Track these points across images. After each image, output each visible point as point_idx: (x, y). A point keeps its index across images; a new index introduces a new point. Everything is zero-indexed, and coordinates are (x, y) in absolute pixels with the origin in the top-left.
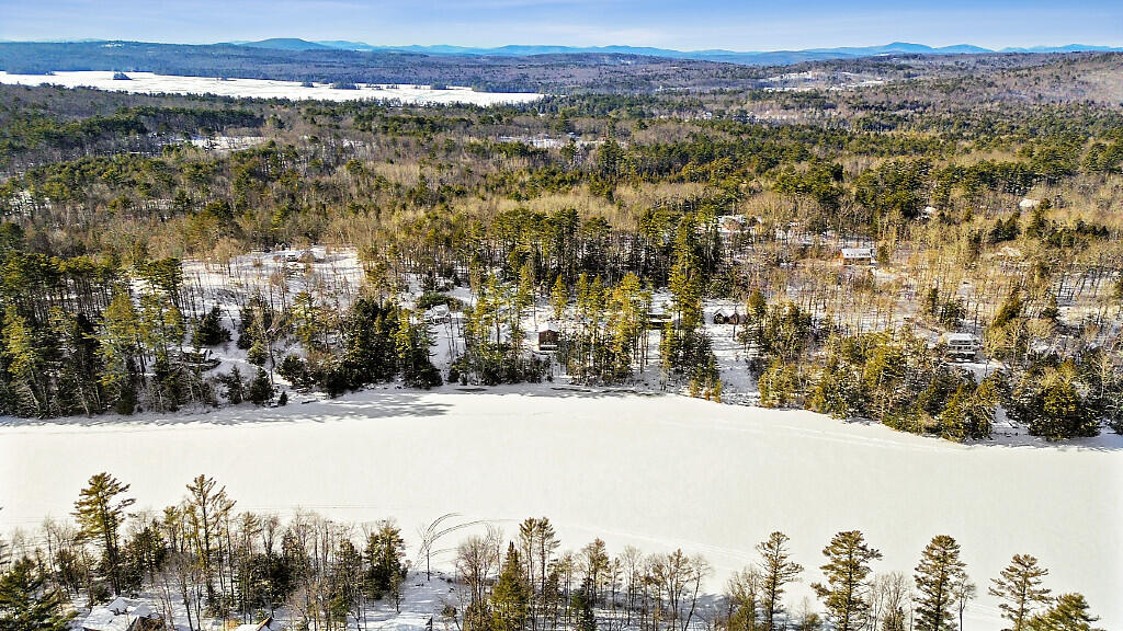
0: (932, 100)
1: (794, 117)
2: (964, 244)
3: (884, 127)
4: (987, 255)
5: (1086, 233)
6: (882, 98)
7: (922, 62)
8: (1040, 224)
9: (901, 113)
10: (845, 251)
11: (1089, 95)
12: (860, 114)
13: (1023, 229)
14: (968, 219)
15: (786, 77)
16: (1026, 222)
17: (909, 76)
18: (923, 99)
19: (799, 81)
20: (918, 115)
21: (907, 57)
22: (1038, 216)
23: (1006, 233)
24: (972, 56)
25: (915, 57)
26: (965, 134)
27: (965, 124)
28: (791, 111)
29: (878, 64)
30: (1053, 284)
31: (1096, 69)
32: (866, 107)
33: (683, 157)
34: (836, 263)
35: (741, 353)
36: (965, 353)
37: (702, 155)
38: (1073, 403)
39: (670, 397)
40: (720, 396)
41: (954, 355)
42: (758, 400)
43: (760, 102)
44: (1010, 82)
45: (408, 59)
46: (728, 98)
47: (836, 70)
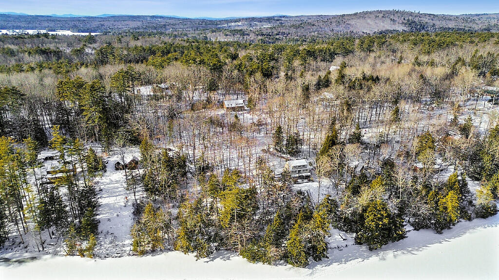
0: (290, 32)
1: (230, 39)
2: (299, 91)
4: (314, 98)
5: (368, 80)
6: (269, 31)
7: (286, 19)
8: (342, 77)
9: (277, 37)
10: (226, 103)
11: (351, 29)
12: (260, 37)
13: (333, 81)
14: (302, 75)
15: (230, 24)
16: (334, 77)
17: (281, 23)
18: (286, 31)
19: (236, 25)
20: (284, 38)
21: (281, 17)
22: (340, 72)
23: (323, 84)
24: (305, 16)
25: (284, 17)
28: (228, 37)
29: (269, 19)
30: (355, 115)
31: (352, 19)
32: (263, 35)
33: (153, 53)
34: (222, 112)
35: (132, 197)
36: (304, 175)
37: (163, 51)
38: (386, 217)
39: (46, 260)
40: (96, 250)
41: (296, 177)
42: (132, 248)
43: (215, 33)
44: (321, 24)
45: (40, 18)
46: (200, 32)
47: (251, 21)
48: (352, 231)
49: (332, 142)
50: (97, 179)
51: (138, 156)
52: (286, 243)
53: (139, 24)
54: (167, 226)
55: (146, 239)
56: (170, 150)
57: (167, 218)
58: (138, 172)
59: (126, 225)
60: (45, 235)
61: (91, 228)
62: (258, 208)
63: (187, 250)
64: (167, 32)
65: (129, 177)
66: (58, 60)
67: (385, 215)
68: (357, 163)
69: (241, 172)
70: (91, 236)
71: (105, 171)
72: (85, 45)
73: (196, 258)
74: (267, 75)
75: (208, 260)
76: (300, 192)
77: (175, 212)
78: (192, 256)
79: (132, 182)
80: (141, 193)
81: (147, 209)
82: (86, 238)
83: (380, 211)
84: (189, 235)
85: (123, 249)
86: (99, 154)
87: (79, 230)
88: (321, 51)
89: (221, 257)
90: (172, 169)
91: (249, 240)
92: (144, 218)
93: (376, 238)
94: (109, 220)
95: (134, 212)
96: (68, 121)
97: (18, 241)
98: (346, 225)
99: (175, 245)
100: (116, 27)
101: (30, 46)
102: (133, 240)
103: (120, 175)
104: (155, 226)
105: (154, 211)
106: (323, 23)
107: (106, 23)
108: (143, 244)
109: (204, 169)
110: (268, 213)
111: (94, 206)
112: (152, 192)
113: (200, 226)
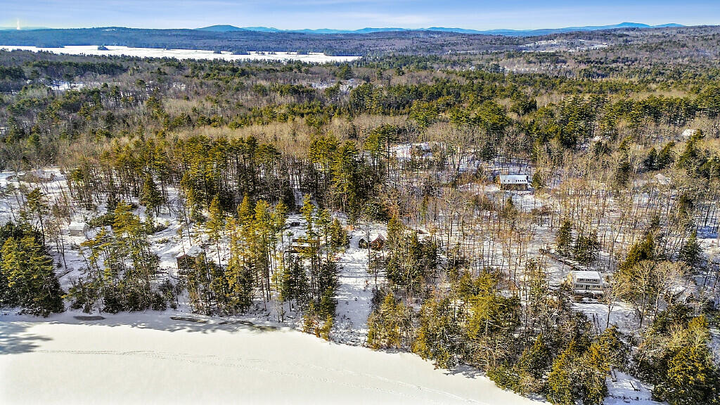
0: (639, 57)
1: (535, 69)
3: (598, 75)
6: (602, 55)
8: (692, 153)
9: (614, 65)
10: (502, 178)
12: (583, 67)
13: (676, 158)
15: (538, 43)
16: (679, 150)
17: (627, 41)
18: (632, 56)
19: (547, 46)
20: (626, 67)
21: (627, 30)
22: (690, 146)
23: (655, 163)
24: (674, 28)
26: (657, 79)
27: (660, 73)
28: (532, 65)
29: (605, 34)
32: (589, 62)
33: (419, 95)
34: (494, 189)
35: (372, 282)
36: (593, 292)
37: (433, 93)
38: (702, 371)
39: (284, 332)
40: (331, 332)
41: (581, 294)
42: (367, 339)
43: (511, 59)
44: (699, 44)
45: (292, 36)
46: (491, 57)
47: (574, 38)
48: (649, 380)
49: (643, 254)
50: (339, 255)
51: (385, 235)
52: (547, 374)
53: (407, 43)
54: (407, 323)
55: (383, 332)
56: (421, 232)
57: (407, 313)
58: (382, 255)
59: (364, 313)
60: (286, 307)
61: (329, 308)
62: (519, 324)
63: (425, 355)
64: (444, 57)
65: (373, 259)
66: (310, 102)
67: (700, 368)
68: (681, 289)
69: (505, 275)
70: (329, 318)
71: (349, 247)
72: (341, 83)
73: (434, 366)
74: (569, 143)
75: (449, 372)
76: (581, 315)
77: (418, 308)
78: (430, 363)
79: (376, 264)
80: (382, 279)
81: (387, 299)
82: (324, 317)
83: (693, 362)
84: (430, 338)
85: (359, 338)
86: (344, 227)
87: (317, 307)
88: (671, 104)
89: (464, 372)
90: (419, 257)
91: (500, 360)
92: (383, 308)
93: (683, 398)
94: (347, 303)
95: (373, 299)
96: (317, 184)
97: (261, 307)
98: (642, 371)
99: (412, 345)
100: (378, 48)
101: (282, 81)
102: (369, 330)
103: (362, 255)
104: (393, 320)
105: (395, 303)
106: (703, 42)
107: (367, 43)
108: (379, 337)
109: (457, 264)
110: (532, 333)
111: (334, 285)
112: (394, 280)
113: (443, 331)
